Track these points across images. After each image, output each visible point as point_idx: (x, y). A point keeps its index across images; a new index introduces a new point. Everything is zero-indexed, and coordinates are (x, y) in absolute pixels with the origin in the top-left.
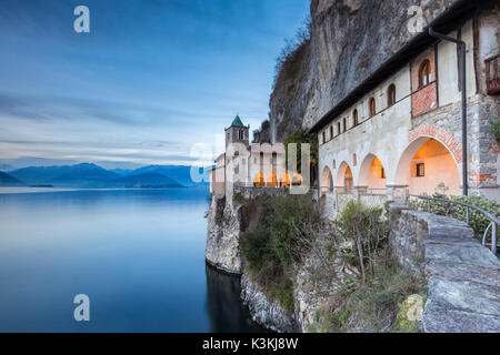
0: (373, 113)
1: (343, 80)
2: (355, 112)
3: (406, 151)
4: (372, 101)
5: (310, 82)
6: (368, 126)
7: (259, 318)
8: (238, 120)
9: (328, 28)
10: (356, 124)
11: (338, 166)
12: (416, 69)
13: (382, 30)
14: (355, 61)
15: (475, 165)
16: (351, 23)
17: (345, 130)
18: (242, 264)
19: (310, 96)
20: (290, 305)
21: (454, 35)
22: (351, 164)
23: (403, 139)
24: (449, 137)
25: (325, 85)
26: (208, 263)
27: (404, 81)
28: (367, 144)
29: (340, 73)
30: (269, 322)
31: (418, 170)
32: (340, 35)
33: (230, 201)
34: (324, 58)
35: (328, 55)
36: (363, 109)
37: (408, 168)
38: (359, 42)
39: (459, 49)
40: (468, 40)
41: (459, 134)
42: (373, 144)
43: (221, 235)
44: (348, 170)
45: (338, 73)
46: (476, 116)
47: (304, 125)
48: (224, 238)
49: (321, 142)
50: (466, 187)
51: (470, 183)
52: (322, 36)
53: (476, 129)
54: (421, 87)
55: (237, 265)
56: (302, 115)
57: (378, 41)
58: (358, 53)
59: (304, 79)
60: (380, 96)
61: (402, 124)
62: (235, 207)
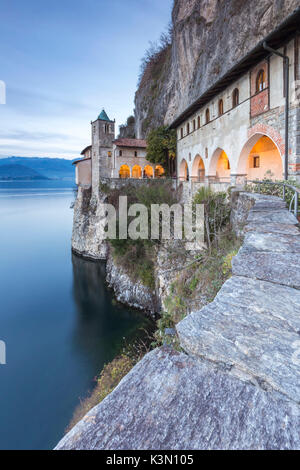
0: (221, 113)
1: (199, 84)
2: (207, 111)
3: (246, 146)
4: (221, 102)
5: (171, 83)
6: (218, 124)
7: (123, 298)
8: (104, 113)
9: (187, 35)
10: (208, 122)
11: (193, 158)
12: (254, 76)
13: (230, 42)
14: (209, 67)
15: (293, 157)
16: (206, 34)
17: (199, 127)
18: (108, 250)
19: (170, 96)
20: (152, 283)
21: (281, 51)
22: (203, 157)
23: (243, 135)
24: (276, 134)
25: (184, 87)
26: (74, 252)
27: (245, 87)
28: (216, 139)
29: (196, 77)
30: (133, 300)
31: (255, 163)
32: (197, 42)
33: (96, 192)
34: (183, 62)
35: (187, 59)
36: (213, 109)
37: (247, 161)
38: (212, 51)
39: (284, 62)
40: (291, 56)
41: (283, 132)
42: (221, 139)
43: (87, 224)
44: (201, 163)
45: (195, 77)
46: (295, 118)
47: (165, 122)
48: (90, 227)
49: (179, 137)
50: (287, 174)
51: (290, 171)
52: (181, 42)
53: (295, 128)
54: (257, 92)
55: (103, 252)
56: (164, 113)
57: (227, 52)
58: (211, 61)
59: (166, 79)
60: (227, 98)
61: (243, 123)
62: (101, 197)
